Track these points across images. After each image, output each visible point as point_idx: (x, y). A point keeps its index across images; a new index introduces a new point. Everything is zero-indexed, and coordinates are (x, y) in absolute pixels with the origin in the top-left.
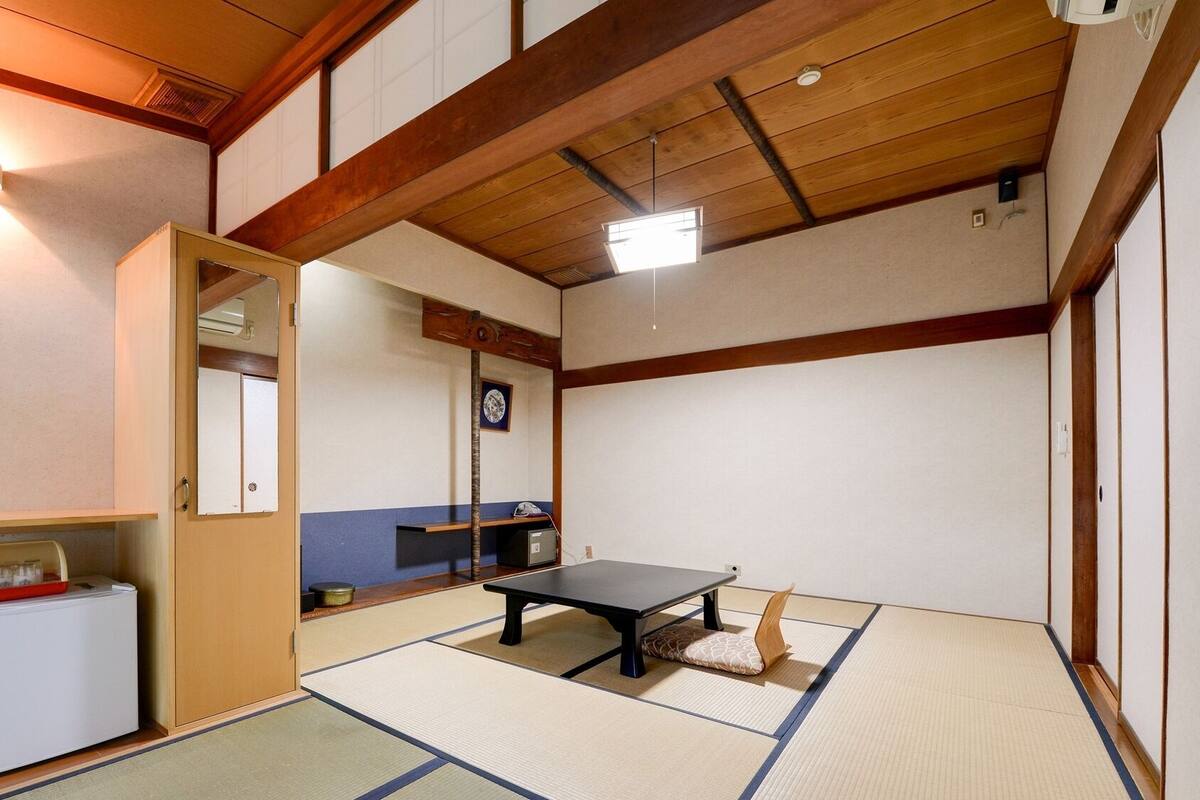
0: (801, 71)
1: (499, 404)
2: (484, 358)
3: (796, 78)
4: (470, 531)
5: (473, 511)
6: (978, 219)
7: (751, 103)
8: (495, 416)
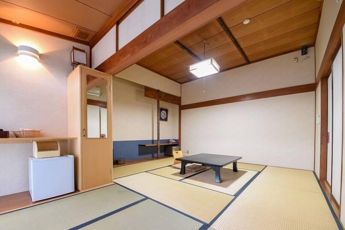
0: (244, 20)
1: (165, 114)
2: (161, 102)
3: (243, 22)
4: (157, 146)
5: (158, 141)
6: (296, 60)
7: (231, 29)
8: (164, 117)
